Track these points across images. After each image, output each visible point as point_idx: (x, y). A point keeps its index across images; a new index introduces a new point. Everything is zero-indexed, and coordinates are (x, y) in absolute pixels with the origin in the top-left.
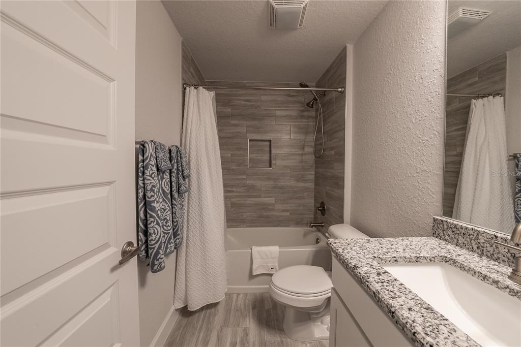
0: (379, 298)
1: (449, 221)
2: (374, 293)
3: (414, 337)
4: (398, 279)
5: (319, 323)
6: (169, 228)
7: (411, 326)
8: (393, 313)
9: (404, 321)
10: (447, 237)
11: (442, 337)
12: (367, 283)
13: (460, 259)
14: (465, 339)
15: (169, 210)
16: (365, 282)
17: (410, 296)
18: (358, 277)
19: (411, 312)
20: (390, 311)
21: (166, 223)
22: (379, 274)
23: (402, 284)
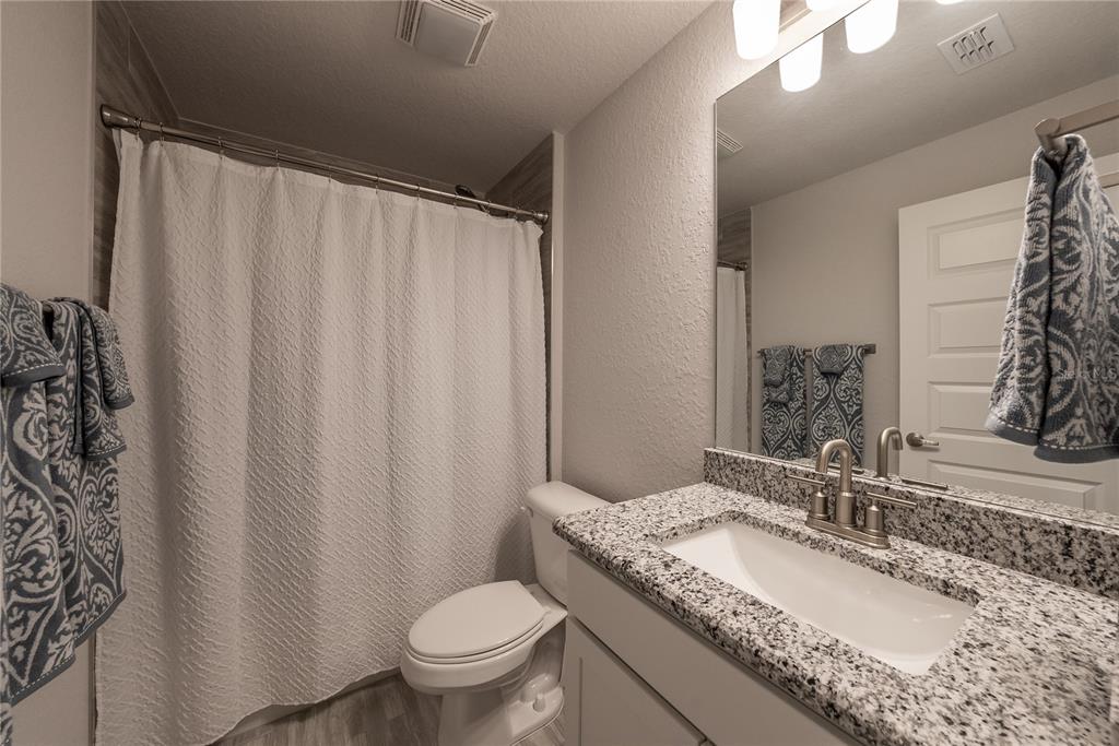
0: (684, 610)
1: (726, 453)
2: (673, 603)
3: (757, 660)
4: (697, 566)
5: (518, 702)
6: (49, 584)
7: (749, 641)
8: (715, 629)
9: (736, 638)
10: (725, 480)
11: (789, 642)
12: (655, 588)
13: (750, 510)
14: (810, 633)
15: (46, 522)
16: (652, 589)
17: (725, 591)
18: (636, 582)
19: (738, 618)
20: (707, 628)
21: (36, 568)
22: (667, 566)
23: (705, 574)
